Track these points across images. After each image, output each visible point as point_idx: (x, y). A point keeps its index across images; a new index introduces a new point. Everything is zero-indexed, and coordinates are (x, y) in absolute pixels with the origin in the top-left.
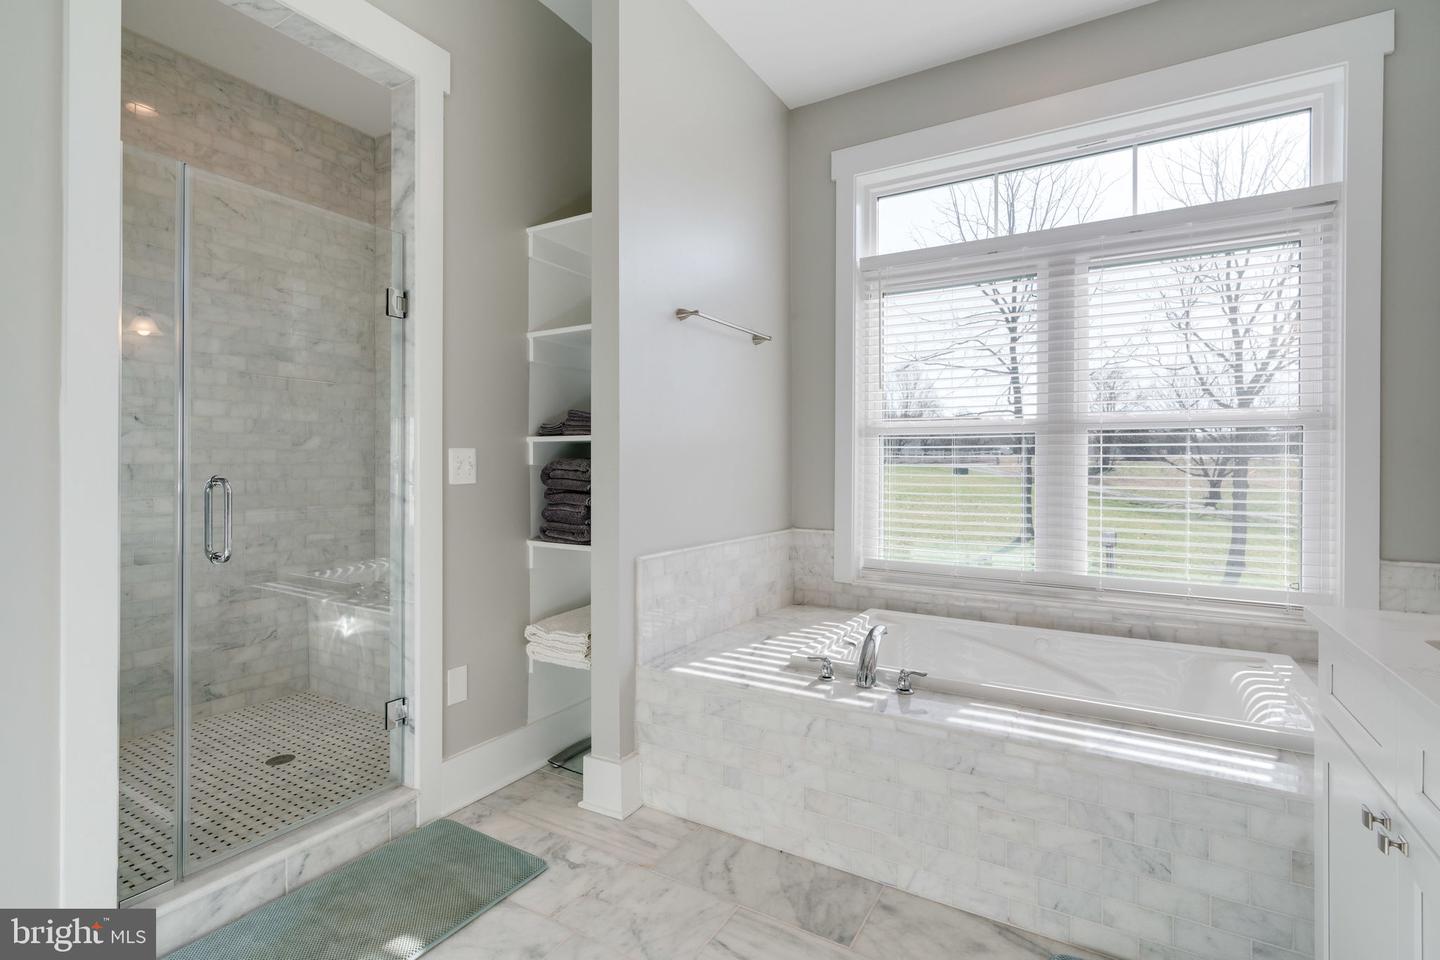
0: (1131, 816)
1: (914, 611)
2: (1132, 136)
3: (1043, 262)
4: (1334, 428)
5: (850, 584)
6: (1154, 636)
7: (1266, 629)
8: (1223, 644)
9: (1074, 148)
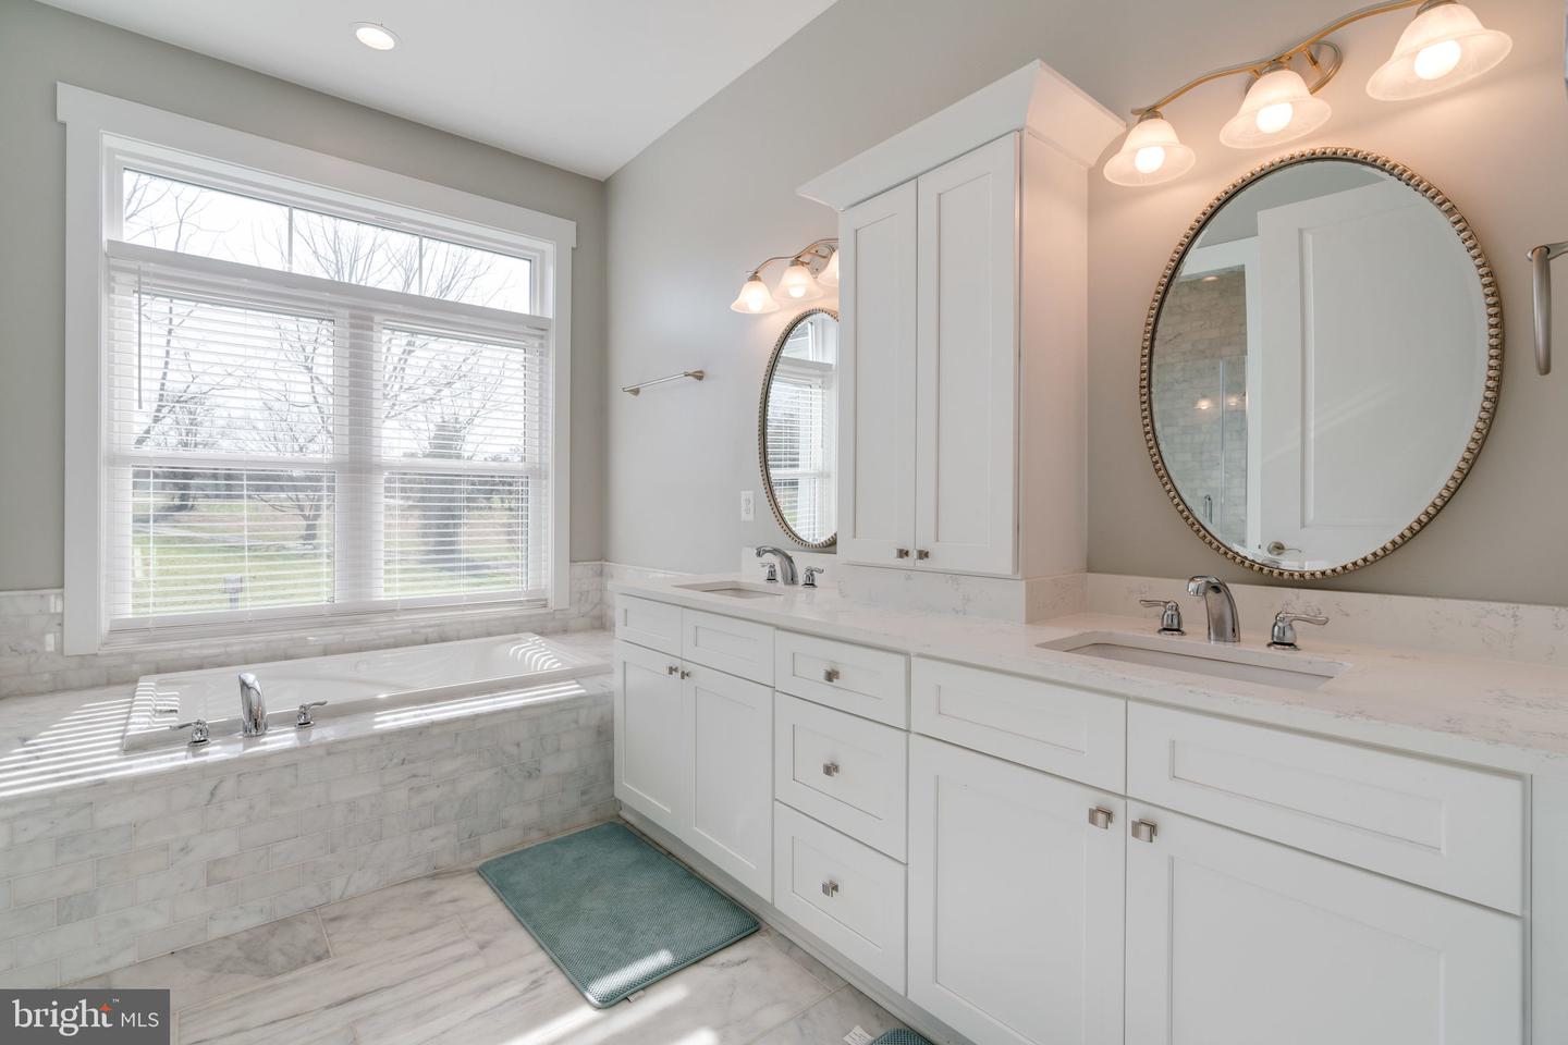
0: (518, 745)
1: (200, 667)
2: (420, 228)
3: (347, 312)
4: (546, 478)
5: (96, 655)
6: (443, 640)
7: (513, 618)
8: (489, 634)
9: (373, 217)
